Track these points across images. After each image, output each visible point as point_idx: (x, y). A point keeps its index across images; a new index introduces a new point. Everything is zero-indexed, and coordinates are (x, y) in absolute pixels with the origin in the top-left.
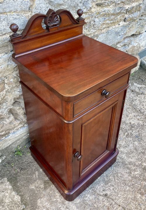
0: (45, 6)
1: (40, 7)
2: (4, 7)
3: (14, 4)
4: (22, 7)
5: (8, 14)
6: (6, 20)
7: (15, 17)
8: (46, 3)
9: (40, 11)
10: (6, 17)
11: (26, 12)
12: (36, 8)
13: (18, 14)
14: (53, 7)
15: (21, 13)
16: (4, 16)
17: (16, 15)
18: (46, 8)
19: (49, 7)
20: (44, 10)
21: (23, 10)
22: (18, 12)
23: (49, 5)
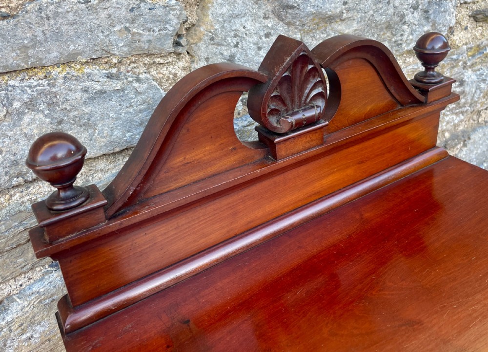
0: (258, 25)
1: (232, 34)
2: (25, 35)
3: (90, 20)
4: (134, 34)
5: (55, 72)
6: (43, 107)
7: (98, 87)
8: (261, 14)
9: (233, 50)
10: (42, 92)
11: (158, 60)
12: (212, 39)
13: (114, 71)
14: (296, 28)
15: (133, 65)
16: (30, 87)
17: (106, 79)
18: (263, 38)
19: (277, 29)
20: (252, 45)
21: (143, 49)
22: (115, 61)
23: (279, 23)
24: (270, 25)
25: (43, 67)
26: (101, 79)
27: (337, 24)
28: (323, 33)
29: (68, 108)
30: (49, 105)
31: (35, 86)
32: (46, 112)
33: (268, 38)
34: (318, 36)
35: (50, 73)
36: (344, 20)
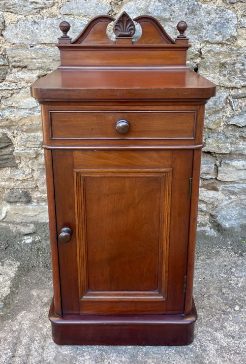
25: (74, 15)
27: (169, 23)
29: (77, 27)
36: (172, 21)
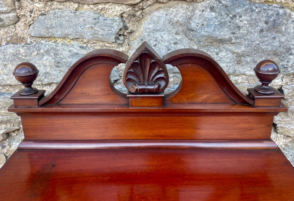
0: (171, 37)
1: (154, 39)
2: (48, 23)
3: (75, 21)
4: (95, 30)
6: (52, 54)
7: (76, 51)
8: (174, 31)
10: (52, 48)
11: (107, 45)
12: (142, 40)
13: (85, 45)
14: (195, 43)
15: (94, 44)
16: (48, 45)
17: (79, 48)
18: (173, 45)
19: (183, 41)
20: (164, 47)
21: (99, 38)
22: (85, 41)
23: (185, 38)
24: (178, 38)
25: (54, 38)
26: (77, 48)
27: (228, 45)
28: (216, 49)
29: (62, 57)
30: (55, 54)
31: (50, 45)
32: (53, 57)
33: (176, 45)
34: (212, 50)
35: (57, 41)
36: (233, 44)
